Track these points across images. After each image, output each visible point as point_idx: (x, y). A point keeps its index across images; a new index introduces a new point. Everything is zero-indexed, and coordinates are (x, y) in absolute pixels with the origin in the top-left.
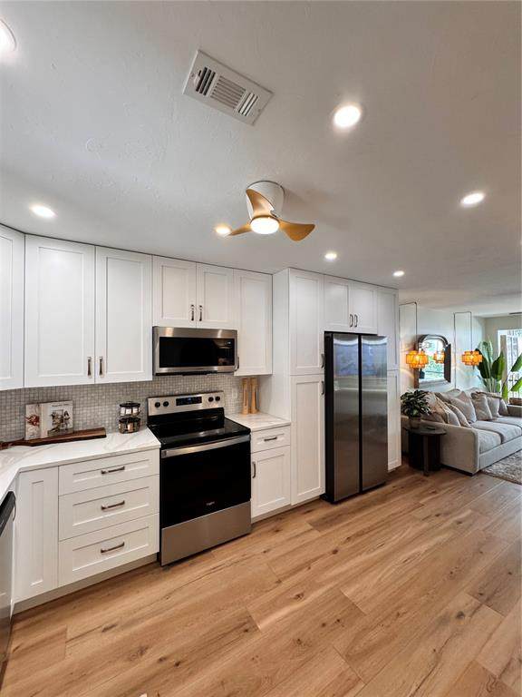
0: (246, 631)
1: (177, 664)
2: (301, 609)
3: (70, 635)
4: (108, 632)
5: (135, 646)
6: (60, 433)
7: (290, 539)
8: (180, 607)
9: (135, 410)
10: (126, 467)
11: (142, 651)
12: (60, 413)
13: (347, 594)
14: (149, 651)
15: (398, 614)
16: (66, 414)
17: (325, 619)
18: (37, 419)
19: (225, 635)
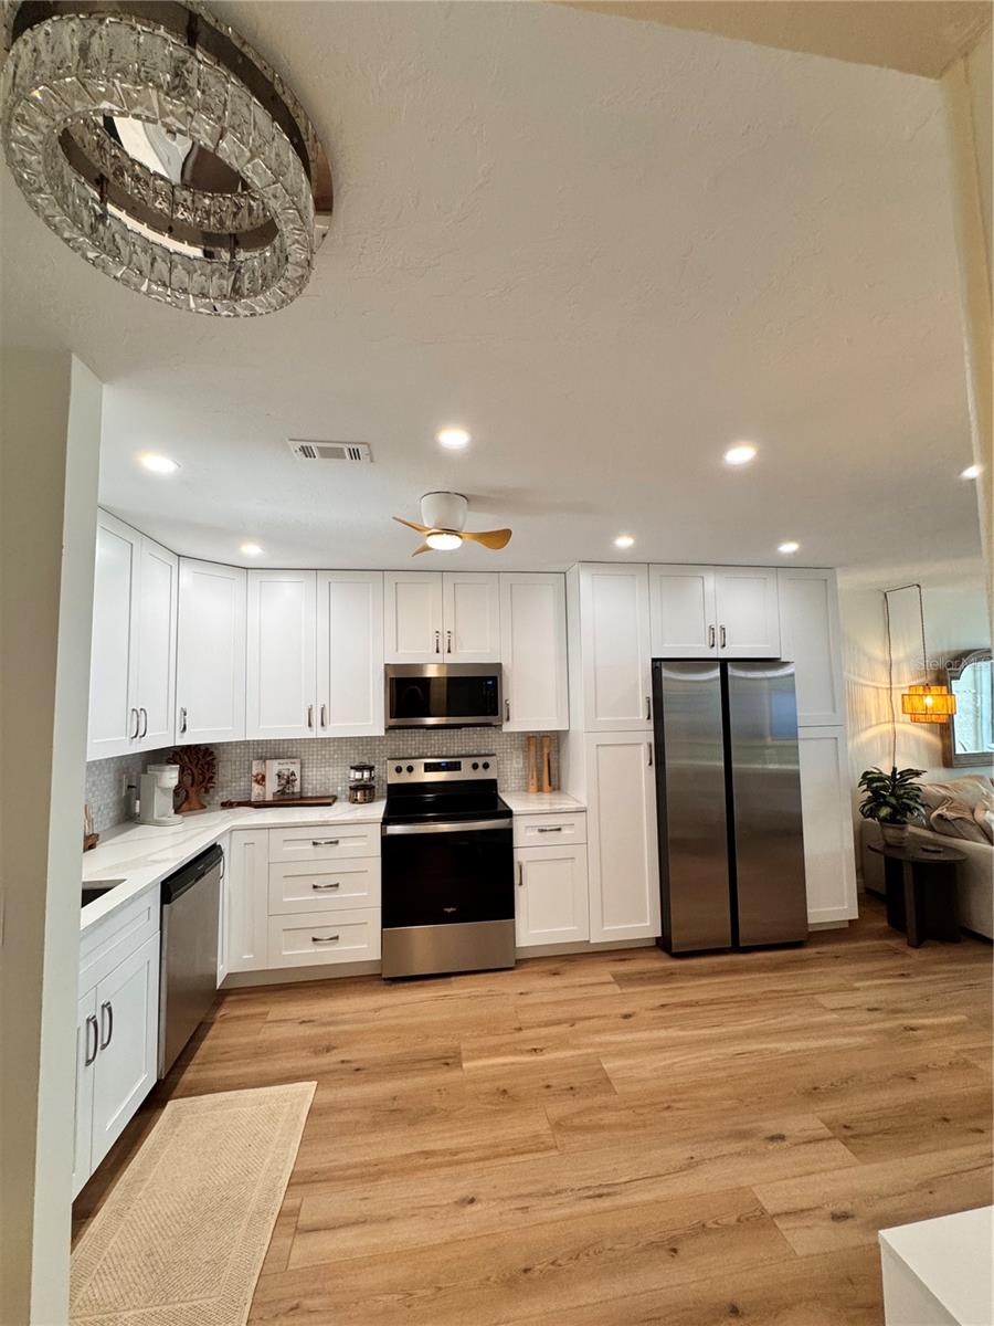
0: (447, 1064)
1: (358, 1070)
2: (527, 1063)
3: (269, 1018)
4: (304, 1025)
5: (325, 1043)
6: (286, 797)
7: (566, 987)
8: (385, 1023)
9: (366, 774)
10: (341, 841)
11: (328, 1049)
12: (286, 773)
13: (605, 1066)
14: (335, 1051)
15: (668, 1108)
16: (293, 774)
17: (553, 1082)
18: (263, 778)
19: (420, 1061)
